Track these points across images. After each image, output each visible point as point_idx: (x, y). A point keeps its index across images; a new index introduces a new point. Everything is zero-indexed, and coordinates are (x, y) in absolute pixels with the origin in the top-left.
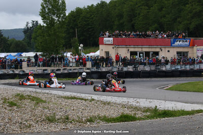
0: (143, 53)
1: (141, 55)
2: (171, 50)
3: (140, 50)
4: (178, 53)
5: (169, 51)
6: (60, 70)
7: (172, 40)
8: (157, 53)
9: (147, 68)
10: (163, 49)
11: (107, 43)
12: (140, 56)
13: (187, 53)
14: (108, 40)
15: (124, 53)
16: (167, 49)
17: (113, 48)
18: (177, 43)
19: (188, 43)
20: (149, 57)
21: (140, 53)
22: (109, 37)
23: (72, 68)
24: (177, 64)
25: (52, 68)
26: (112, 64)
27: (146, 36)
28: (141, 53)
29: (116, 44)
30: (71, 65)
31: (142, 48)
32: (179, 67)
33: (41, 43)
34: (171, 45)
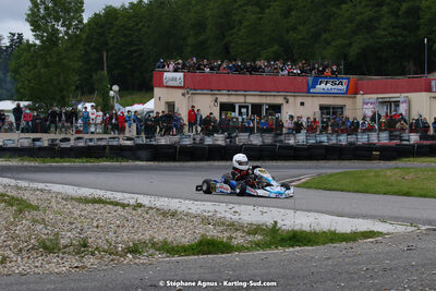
0: (247, 107)
1: (244, 110)
2: (308, 101)
3: (241, 100)
4: (322, 108)
5: (302, 104)
6: (69, 140)
7: (310, 79)
8: (277, 108)
9: (256, 140)
10: (291, 99)
11: (170, 84)
12: (240, 114)
13: (342, 108)
14: (172, 76)
15: (207, 106)
16: (300, 100)
17: (183, 95)
18: (321, 87)
19: (344, 87)
20: (259, 115)
21: (240, 107)
22: (176, 70)
23: (95, 137)
24: (321, 132)
25: (52, 136)
26: (180, 129)
27: (255, 70)
28: (244, 107)
29: (189, 87)
30: (92, 129)
31: (245, 95)
32: (324, 138)
33: (29, 81)
34: (307, 91)
